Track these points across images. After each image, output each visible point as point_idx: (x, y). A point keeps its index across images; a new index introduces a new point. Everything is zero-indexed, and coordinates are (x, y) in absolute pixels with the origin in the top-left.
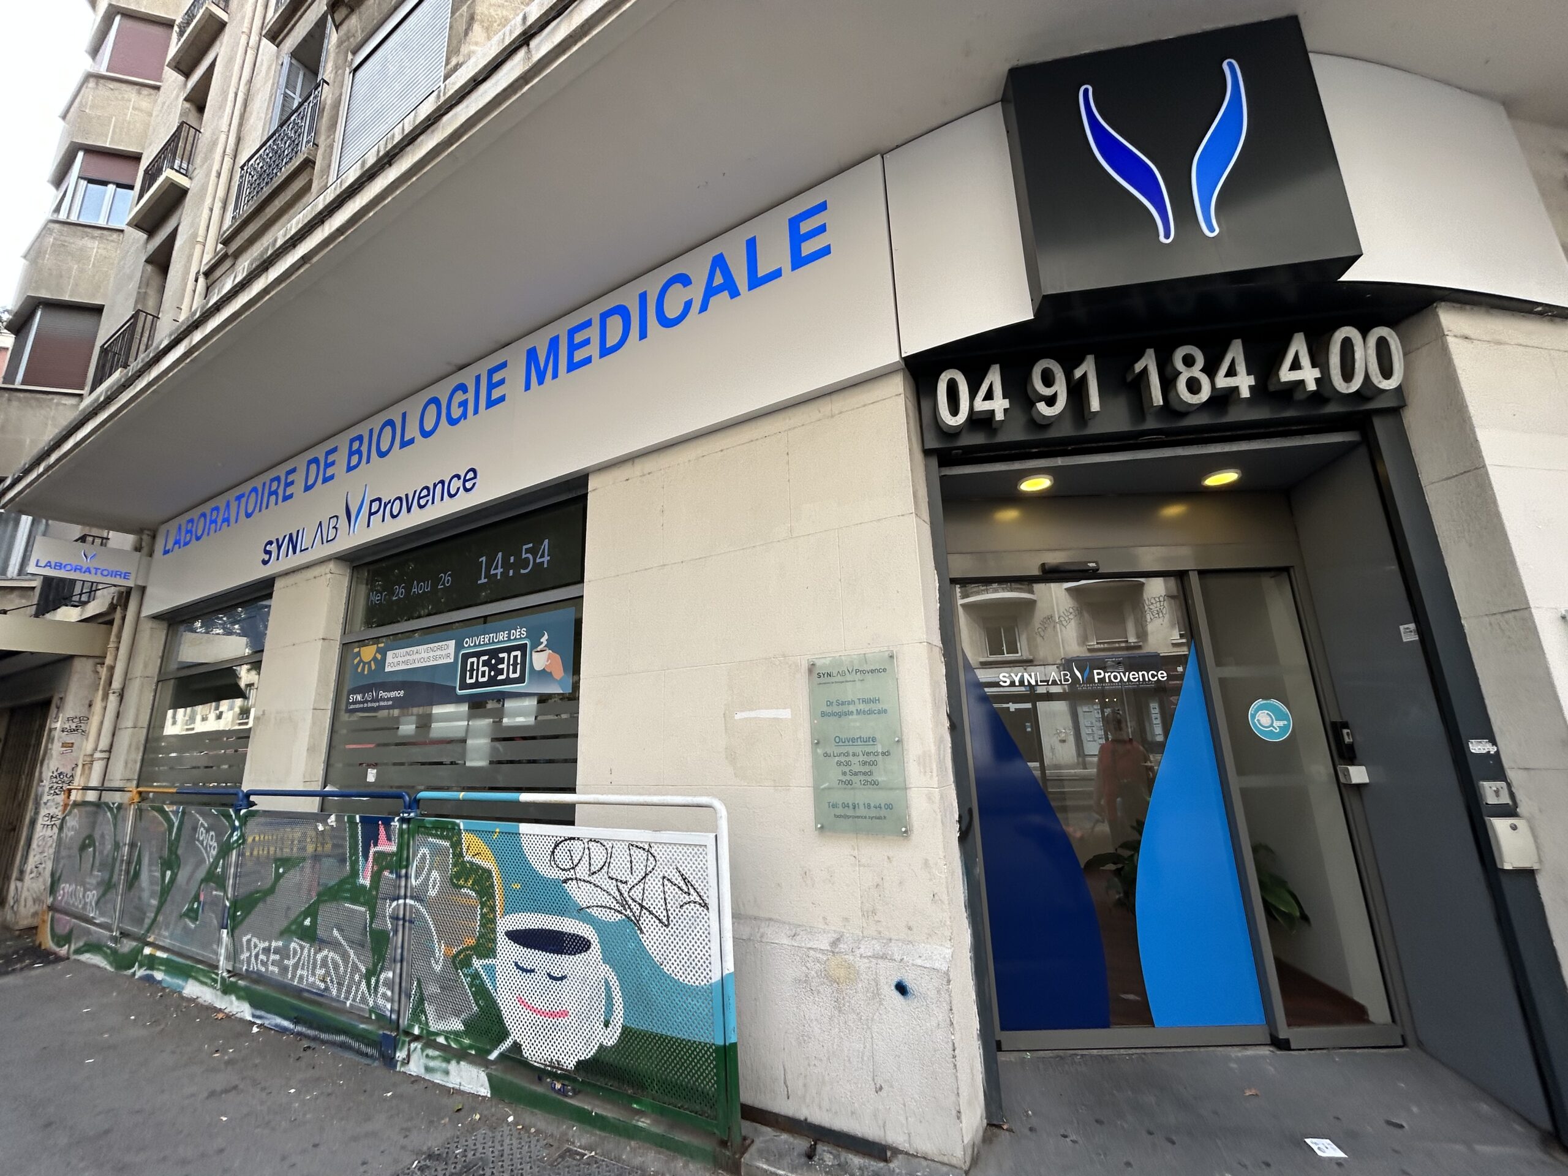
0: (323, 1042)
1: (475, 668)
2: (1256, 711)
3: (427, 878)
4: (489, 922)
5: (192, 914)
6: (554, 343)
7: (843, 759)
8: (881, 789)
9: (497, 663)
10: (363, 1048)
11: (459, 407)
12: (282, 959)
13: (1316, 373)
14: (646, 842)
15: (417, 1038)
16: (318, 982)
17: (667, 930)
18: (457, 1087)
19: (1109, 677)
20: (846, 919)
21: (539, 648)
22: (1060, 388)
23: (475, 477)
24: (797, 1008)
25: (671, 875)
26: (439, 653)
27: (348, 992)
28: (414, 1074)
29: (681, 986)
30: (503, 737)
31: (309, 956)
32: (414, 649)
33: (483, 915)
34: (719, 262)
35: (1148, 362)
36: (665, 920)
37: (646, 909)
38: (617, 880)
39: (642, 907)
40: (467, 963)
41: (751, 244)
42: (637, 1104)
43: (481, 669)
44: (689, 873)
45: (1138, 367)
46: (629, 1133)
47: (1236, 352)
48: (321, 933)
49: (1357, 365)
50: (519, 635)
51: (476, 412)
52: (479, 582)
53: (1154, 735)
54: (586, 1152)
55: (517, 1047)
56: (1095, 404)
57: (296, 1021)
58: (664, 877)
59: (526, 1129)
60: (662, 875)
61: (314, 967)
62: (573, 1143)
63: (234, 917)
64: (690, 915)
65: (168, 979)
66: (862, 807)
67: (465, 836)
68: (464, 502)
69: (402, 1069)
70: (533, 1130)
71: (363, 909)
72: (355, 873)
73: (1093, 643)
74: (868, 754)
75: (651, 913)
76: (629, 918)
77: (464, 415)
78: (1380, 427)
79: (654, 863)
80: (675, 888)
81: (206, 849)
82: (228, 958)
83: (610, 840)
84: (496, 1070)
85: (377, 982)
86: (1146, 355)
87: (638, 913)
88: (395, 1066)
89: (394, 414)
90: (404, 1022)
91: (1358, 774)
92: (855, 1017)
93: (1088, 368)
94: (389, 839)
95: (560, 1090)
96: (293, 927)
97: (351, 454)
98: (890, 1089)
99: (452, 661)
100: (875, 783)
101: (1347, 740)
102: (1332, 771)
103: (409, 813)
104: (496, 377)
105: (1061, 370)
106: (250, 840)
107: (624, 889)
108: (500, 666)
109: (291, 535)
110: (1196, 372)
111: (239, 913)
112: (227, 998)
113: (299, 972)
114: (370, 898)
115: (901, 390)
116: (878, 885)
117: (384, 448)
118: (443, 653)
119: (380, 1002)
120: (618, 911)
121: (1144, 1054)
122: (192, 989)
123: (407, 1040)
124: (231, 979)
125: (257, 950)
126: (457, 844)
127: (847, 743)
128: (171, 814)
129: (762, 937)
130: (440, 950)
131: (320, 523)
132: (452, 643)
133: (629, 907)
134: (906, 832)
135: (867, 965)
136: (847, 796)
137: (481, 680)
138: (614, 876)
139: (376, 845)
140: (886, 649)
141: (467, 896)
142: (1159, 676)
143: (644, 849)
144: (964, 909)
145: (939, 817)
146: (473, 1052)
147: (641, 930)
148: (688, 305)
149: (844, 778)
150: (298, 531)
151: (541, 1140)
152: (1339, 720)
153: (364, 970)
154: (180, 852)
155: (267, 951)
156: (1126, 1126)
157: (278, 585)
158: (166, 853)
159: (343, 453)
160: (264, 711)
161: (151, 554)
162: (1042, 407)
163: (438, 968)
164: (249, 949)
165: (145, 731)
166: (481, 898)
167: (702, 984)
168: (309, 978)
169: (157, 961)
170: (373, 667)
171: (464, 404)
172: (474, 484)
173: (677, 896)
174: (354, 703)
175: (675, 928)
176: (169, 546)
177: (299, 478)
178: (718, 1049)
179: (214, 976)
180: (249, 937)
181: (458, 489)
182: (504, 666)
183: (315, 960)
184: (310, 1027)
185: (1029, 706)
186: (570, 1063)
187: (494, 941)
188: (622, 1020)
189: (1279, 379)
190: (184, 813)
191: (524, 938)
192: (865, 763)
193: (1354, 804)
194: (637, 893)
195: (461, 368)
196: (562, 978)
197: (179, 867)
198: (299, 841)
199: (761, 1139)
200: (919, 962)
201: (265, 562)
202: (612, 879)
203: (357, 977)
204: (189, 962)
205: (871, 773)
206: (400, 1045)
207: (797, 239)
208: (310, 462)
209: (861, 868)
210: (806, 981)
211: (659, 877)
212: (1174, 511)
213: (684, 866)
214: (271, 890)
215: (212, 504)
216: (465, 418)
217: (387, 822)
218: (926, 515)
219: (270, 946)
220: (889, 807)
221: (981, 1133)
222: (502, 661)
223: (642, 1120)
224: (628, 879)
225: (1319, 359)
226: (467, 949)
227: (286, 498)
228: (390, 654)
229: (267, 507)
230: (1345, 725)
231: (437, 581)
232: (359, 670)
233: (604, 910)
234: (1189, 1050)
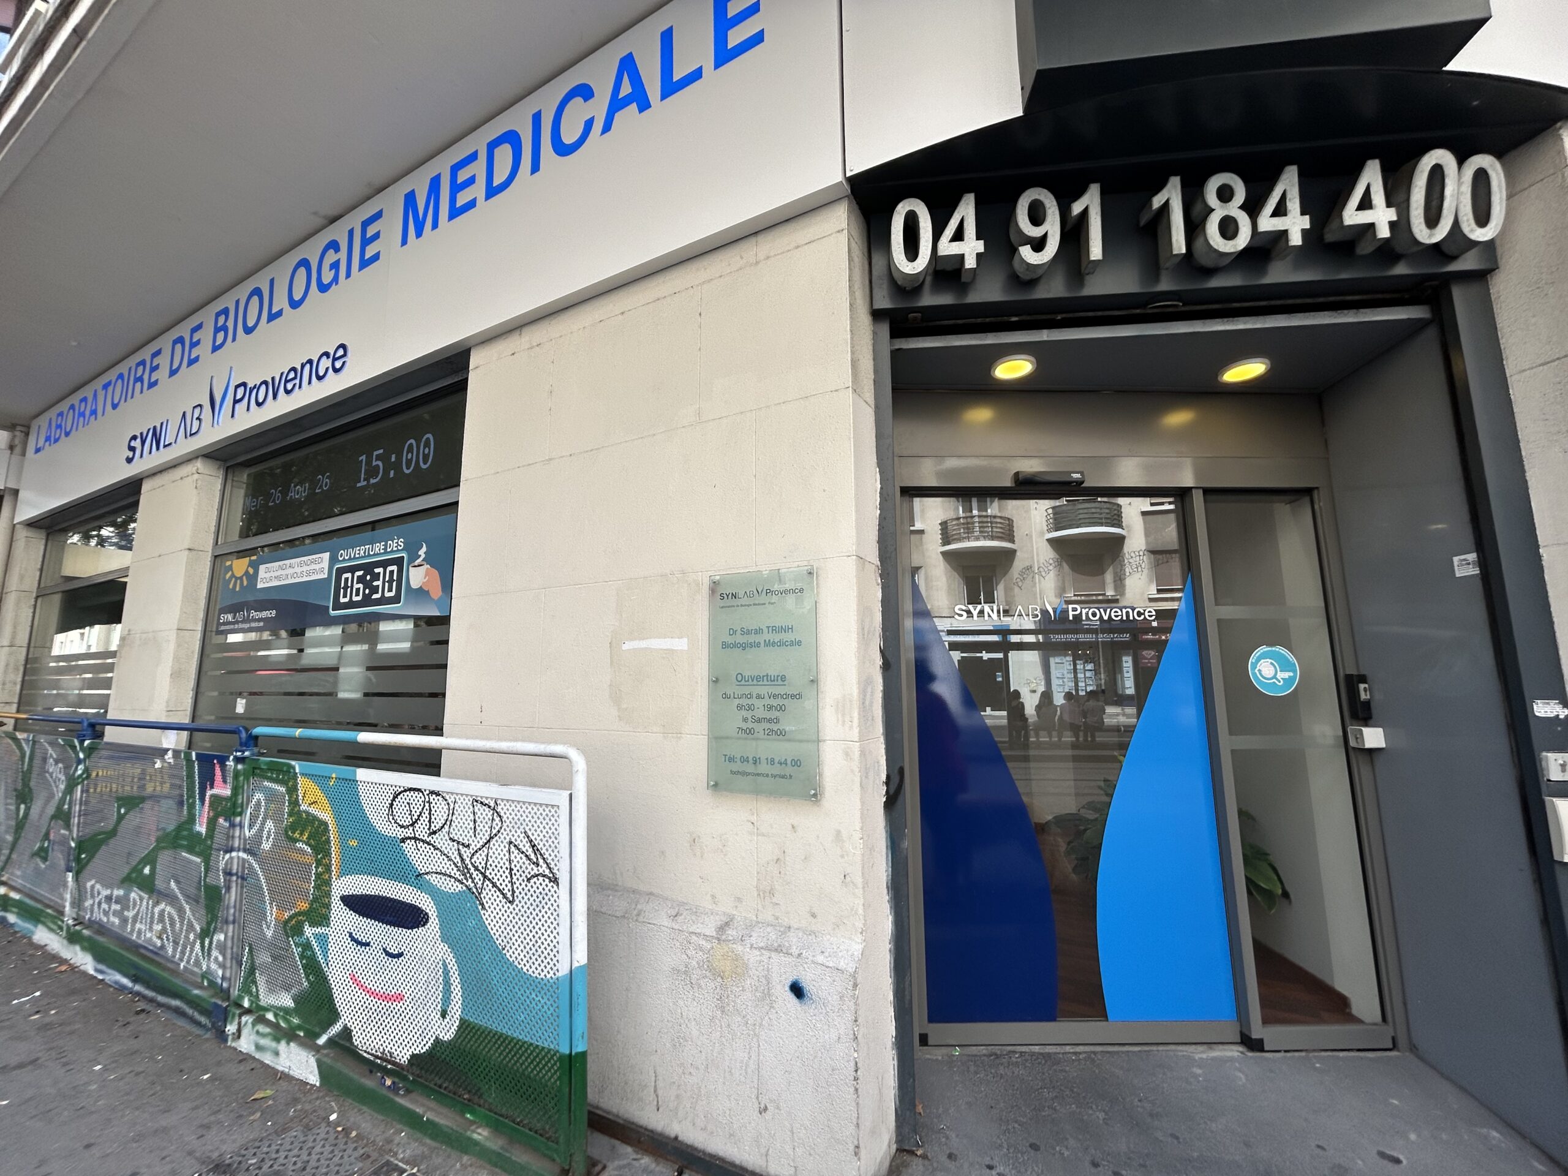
0: (160, 1005)
1: (349, 585)
2: (1258, 660)
3: (261, 830)
4: (323, 884)
5: (43, 854)
6: (435, 183)
7: (745, 702)
8: (789, 740)
9: (372, 580)
10: (197, 1016)
11: (331, 270)
12: (123, 909)
13: (1391, 215)
14: (492, 799)
15: (248, 1012)
16: (155, 939)
17: (511, 908)
18: (287, 1070)
19: (1087, 614)
20: (739, 900)
21: (416, 563)
22: (1052, 228)
23: (345, 355)
24: (674, 1004)
25: (519, 840)
26: (313, 566)
27: (183, 953)
28: (245, 1051)
29: (525, 977)
30: (378, 666)
31: (147, 908)
32: (287, 562)
33: (318, 875)
34: (628, 65)
35: (1172, 195)
36: (509, 895)
37: (489, 880)
38: (458, 843)
39: (485, 877)
40: (298, 931)
41: (667, 37)
42: (471, 1113)
43: (356, 586)
44: (538, 839)
45: (1157, 202)
46: (460, 1144)
47: (1289, 183)
48: (159, 884)
49: (1446, 204)
50: (396, 546)
51: (348, 275)
52: (359, 485)
53: (1124, 688)
54: (408, 1167)
55: (347, 1032)
56: (1096, 251)
57: (135, 979)
58: (511, 843)
59: (346, 1131)
60: (508, 840)
61: (152, 922)
62: (395, 1154)
63: (78, 860)
64: (538, 891)
65: (20, 922)
66: (764, 761)
67: (300, 780)
68: (334, 385)
69: (234, 1044)
70: (354, 1134)
71: (199, 860)
72: (191, 819)
73: (1070, 595)
74: (775, 696)
75: (494, 885)
76: (470, 889)
77: (336, 279)
78: (1460, 297)
79: (500, 824)
80: (522, 856)
81: (55, 782)
82: (73, 905)
83: (452, 793)
84: (327, 1055)
85: (211, 943)
86: (1169, 185)
87: (479, 885)
88: (226, 1041)
89: (261, 281)
90: (235, 993)
91: (1373, 737)
92: (739, 1019)
93: (1090, 202)
94: (225, 781)
95: (389, 1087)
96: (134, 875)
97: (217, 330)
98: (776, 1111)
99: (326, 576)
100: (782, 733)
101: (1364, 696)
102: (1341, 733)
103: (243, 752)
104: (371, 231)
105: (1055, 203)
106: (94, 774)
107: (466, 853)
108: (375, 583)
109: (155, 428)
110: (1234, 209)
111: (83, 856)
112: (72, 947)
113: (138, 926)
114: (203, 847)
115: (844, 225)
116: (778, 860)
117: (250, 324)
118: (317, 567)
119: (213, 966)
120: (459, 881)
121: (1095, 1053)
122: (42, 936)
123: (238, 1012)
124: (77, 928)
125: (100, 897)
126: (292, 790)
127: (750, 682)
128: (23, 742)
129: (638, 915)
130: (272, 913)
131: (184, 413)
132: (326, 556)
133: (471, 877)
134: (815, 795)
135: (758, 958)
136: (750, 748)
137: (355, 599)
138: (456, 838)
139: (212, 787)
140: (806, 563)
141: (301, 851)
142: (1147, 614)
143: (489, 807)
144: (885, 891)
145: (857, 780)
146: (302, 1034)
147: (482, 904)
148: (589, 124)
149: (744, 726)
150: (162, 424)
151: (359, 1149)
152: (1355, 673)
153: (198, 928)
154: (32, 784)
155: (109, 899)
156: (1066, 1153)
157: (146, 487)
158: (19, 786)
159: (209, 328)
160: (129, 631)
161: (23, 454)
162: (1026, 253)
163: (269, 934)
164: (93, 896)
165: (24, 651)
166: (317, 854)
167: (549, 976)
168: (146, 933)
169: (10, 902)
170: (245, 583)
171: (335, 266)
172: (344, 363)
173: (524, 867)
174: (224, 624)
175: (520, 905)
176: (41, 444)
177: (163, 361)
178: (562, 1058)
179: (60, 923)
180: (93, 882)
181: (327, 369)
182: (379, 583)
183: (153, 913)
184: (148, 986)
185: (1000, 655)
186: (403, 1056)
187: (328, 906)
188: (460, 1010)
189: (1342, 221)
190: (34, 742)
191: (361, 905)
192: (771, 708)
193: (1364, 771)
194: (479, 859)
195: (333, 220)
196: (400, 955)
197: (32, 800)
198: (140, 779)
199: (616, 1163)
200: (820, 959)
201: (129, 460)
202: (454, 841)
203: (192, 937)
204: (39, 906)
205: (777, 721)
206: (230, 1019)
207: (723, 24)
208: (175, 342)
209: (760, 837)
210: (685, 973)
211: (505, 842)
212: (1178, 418)
213: (533, 829)
214: (113, 833)
215: (80, 394)
216: (337, 284)
217: (222, 761)
218: (869, 395)
219: (111, 895)
220: (796, 763)
221: (887, 1164)
222: (376, 577)
223: (479, 1131)
224: (471, 842)
225: (1396, 195)
226: (300, 914)
227: (152, 385)
228: (262, 568)
229: (132, 397)
230: (1363, 679)
231: (314, 484)
232: (231, 586)
233: (443, 878)
234: (1146, 1048)
